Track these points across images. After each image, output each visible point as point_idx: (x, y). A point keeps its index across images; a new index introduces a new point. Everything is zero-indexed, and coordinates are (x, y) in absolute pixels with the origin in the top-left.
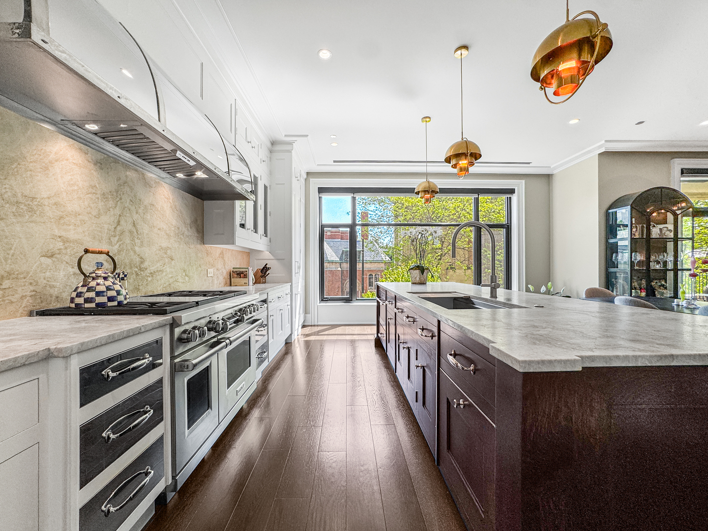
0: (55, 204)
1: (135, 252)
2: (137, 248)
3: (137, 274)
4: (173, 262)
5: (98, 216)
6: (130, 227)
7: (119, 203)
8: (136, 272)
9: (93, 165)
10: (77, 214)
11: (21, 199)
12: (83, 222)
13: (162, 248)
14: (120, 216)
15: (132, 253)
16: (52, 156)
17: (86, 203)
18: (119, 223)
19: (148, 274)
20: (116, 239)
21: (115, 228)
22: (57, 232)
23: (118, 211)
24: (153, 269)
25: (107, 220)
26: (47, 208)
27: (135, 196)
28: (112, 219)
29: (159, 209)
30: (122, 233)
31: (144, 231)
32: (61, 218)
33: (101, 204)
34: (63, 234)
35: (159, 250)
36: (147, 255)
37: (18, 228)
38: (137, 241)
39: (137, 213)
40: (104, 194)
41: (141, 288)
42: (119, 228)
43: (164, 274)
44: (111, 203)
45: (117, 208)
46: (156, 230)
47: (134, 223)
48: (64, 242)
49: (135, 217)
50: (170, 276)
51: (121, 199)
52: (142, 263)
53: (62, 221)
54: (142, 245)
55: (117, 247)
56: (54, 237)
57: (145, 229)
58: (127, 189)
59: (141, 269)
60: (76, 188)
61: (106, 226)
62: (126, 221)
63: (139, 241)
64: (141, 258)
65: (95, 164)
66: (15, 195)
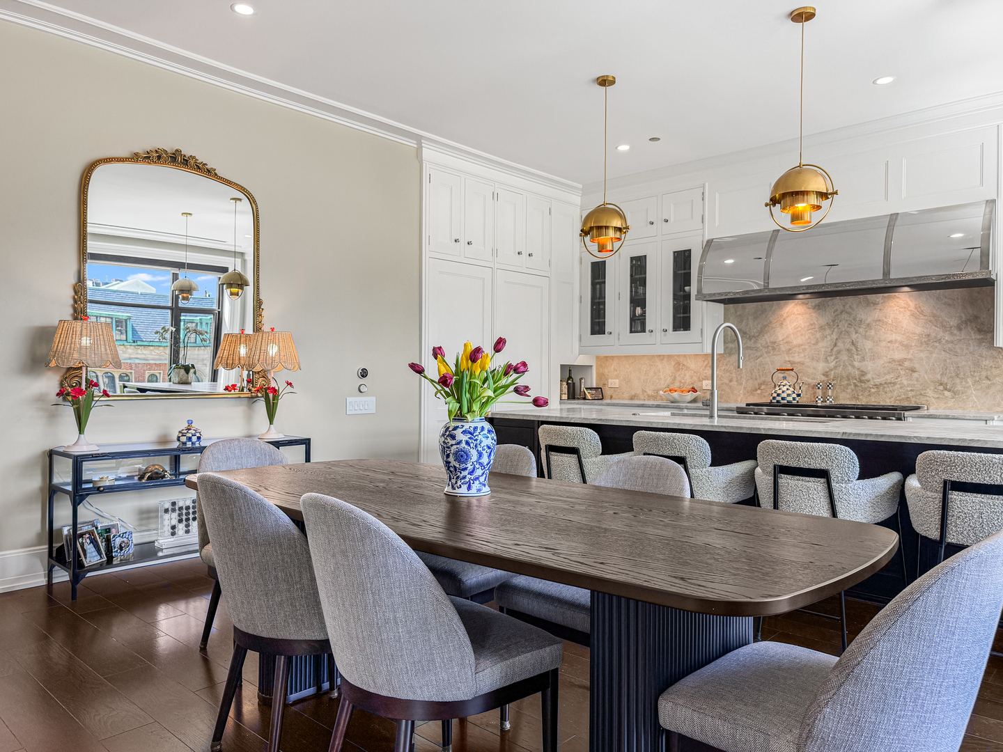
0: (787, 342)
1: (853, 367)
2: (856, 364)
3: (856, 386)
4: (915, 375)
5: (817, 342)
6: (848, 346)
7: (836, 330)
8: (854, 383)
9: (812, 310)
10: (800, 346)
11: (769, 344)
12: (804, 350)
13: (894, 361)
14: (837, 339)
15: (850, 368)
16: (785, 315)
17: (807, 337)
18: (835, 345)
19: (871, 386)
20: (833, 358)
21: (832, 350)
22: (787, 359)
23: (834, 336)
24: (878, 381)
25: (824, 346)
26: (782, 346)
27: (855, 319)
28: (829, 343)
29: (890, 322)
30: (839, 352)
31: (866, 347)
32: (790, 350)
33: (818, 335)
34: (791, 359)
35: (890, 362)
36: (869, 368)
37: (768, 359)
38: (856, 357)
39: (856, 333)
40: (821, 327)
41: (861, 397)
42: (835, 349)
43: (898, 386)
44: (828, 332)
45: (834, 333)
46: (884, 344)
47: (853, 342)
48: (791, 364)
49: (854, 336)
50: (909, 389)
51: (838, 326)
52: (863, 375)
53: (790, 352)
54: (863, 359)
55: (833, 363)
56: (785, 362)
57: (868, 344)
58: (845, 316)
59: (861, 381)
60: (799, 329)
61: (823, 350)
62: (844, 342)
63: (859, 357)
64: (862, 371)
65: (814, 308)
66: (767, 343)
